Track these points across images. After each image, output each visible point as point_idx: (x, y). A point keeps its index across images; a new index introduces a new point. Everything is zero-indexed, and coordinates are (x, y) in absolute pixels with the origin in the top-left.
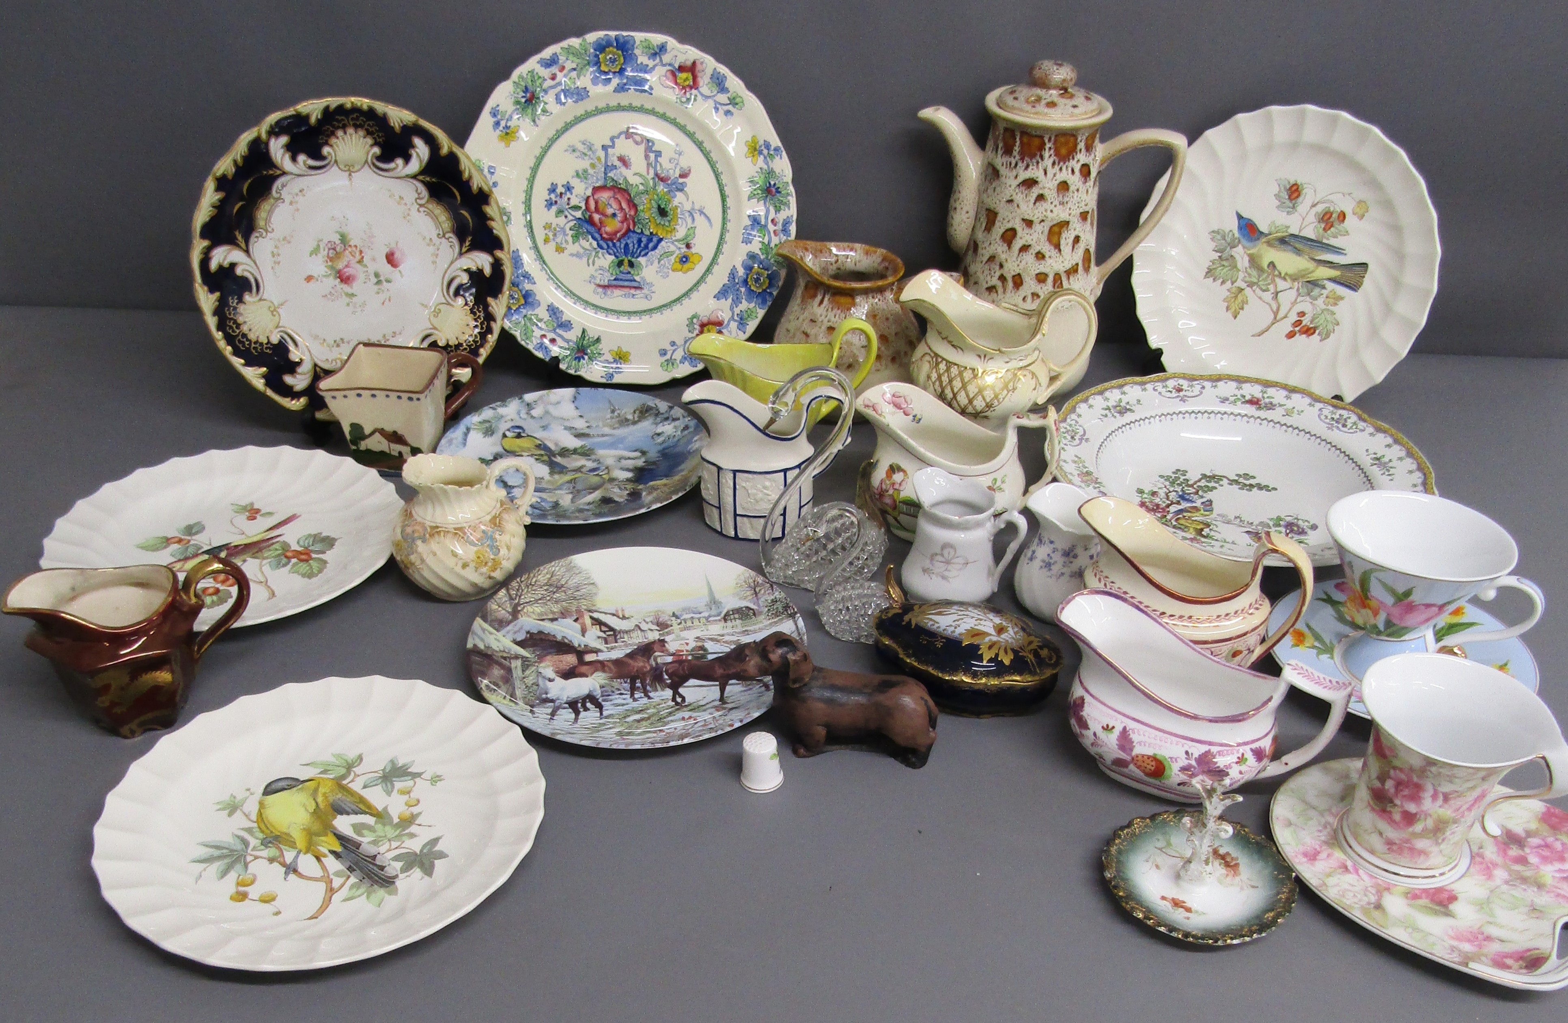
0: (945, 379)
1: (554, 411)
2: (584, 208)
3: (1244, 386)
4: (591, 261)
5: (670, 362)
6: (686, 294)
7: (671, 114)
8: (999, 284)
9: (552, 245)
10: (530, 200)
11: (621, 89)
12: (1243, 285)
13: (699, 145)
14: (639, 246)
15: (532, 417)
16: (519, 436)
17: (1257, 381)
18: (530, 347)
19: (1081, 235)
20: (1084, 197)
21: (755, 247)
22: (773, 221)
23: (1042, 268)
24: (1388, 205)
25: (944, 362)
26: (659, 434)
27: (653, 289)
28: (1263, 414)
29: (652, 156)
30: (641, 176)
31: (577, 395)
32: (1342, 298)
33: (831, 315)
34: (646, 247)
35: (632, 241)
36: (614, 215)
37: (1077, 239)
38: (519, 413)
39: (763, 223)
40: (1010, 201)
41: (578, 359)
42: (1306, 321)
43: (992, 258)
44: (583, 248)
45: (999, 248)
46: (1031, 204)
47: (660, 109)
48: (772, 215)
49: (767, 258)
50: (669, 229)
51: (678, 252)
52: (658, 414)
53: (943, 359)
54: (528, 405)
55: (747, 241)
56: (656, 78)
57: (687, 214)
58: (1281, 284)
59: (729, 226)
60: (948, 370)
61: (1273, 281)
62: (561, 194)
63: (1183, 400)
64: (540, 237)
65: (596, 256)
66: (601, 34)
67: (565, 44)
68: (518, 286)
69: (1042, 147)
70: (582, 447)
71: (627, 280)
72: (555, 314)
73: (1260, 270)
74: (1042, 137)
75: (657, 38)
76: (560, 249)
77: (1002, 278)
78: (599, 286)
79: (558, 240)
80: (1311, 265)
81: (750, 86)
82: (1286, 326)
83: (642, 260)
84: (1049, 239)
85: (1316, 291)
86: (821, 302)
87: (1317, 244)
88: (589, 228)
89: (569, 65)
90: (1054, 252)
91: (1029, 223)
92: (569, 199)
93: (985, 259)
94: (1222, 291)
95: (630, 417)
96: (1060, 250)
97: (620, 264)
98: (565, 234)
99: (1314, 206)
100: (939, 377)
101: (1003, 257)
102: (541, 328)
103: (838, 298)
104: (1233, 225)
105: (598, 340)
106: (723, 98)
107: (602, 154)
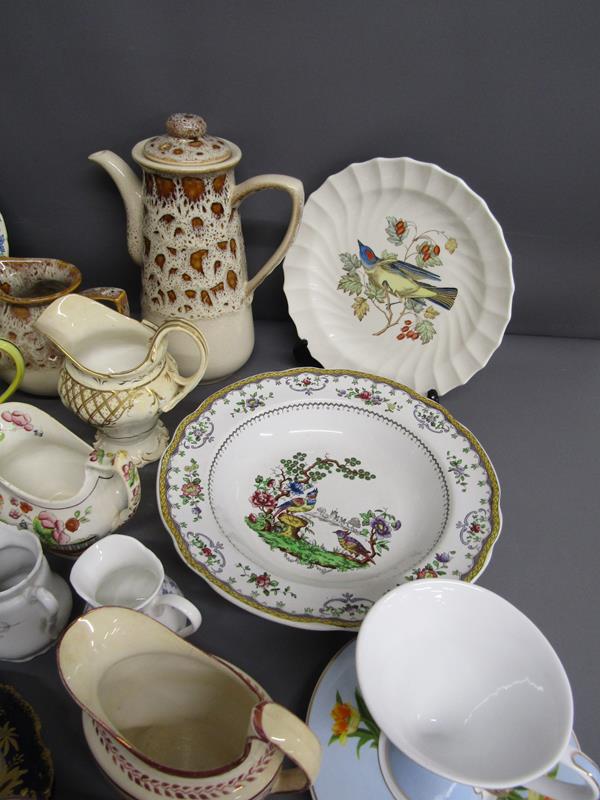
3: (359, 381)
8: (159, 297)
12: (366, 297)
17: (369, 377)
19: (222, 260)
20: (219, 230)
23: (190, 286)
24: (472, 244)
25: (71, 379)
28: (370, 408)
32: (438, 314)
33: (11, 322)
37: (218, 264)
40: (157, 232)
42: (411, 328)
43: (153, 276)
45: (156, 270)
46: (172, 237)
53: (71, 377)
58: (393, 299)
60: (73, 387)
61: (387, 296)
63: (308, 393)
69: (173, 189)
73: (377, 286)
74: (172, 180)
77: (160, 292)
80: (414, 286)
82: (397, 330)
84: (192, 265)
85: (418, 307)
86: (6, 311)
87: (419, 270)
90: (198, 275)
91: (173, 251)
93: (148, 276)
94: (351, 300)
96: (203, 273)
99: (415, 240)
101: (159, 276)
103: (17, 310)
104: (355, 251)
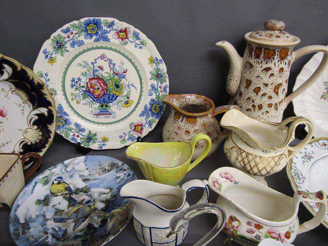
0: (246, 161)
1: (77, 168)
2: (86, 86)
4: (91, 106)
5: (124, 140)
6: (129, 115)
7: (118, 49)
8: (252, 108)
9: (75, 101)
10: (64, 85)
11: (97, 40)
13: (130, 60)
14: (109, 99)
15: (67, 171)
16: (59, 183)
18: (69, 139)
19: (285, 88)
21: (154, 97)
22: (160, 87)
23: (270, 102)
25: (245, 153)
26: (118, 177)
27: (116, 114)
29: (112, 65)
30: (108, 73)
31: (86, 159)
33: (187, 126)
34: (112, 99)
35: (106, 97)
36: (98, 88)
37: (284, 90)
38: (61, 170)
39: (156, 88)
40: (258, 77)
41: (88, 142)
43: (249, 98)
44: (87, 101)
45: (253, 95)
46: (268, 77)
47: (114, 48)
48: (160, 85)
49: (158, 101)
50: (120, 92)
51: (124, 100)
52: (118, 167)
53: (244, 151)
54: (66, 166)
55: (150, 95)
56: (111, 35)
57: (127, 86)
59: (143, 90)
60: (247, 156)
62: (77, 82)
64: (70, 98)
65: (93, 104)
66: (87, 19)
67: (72, 23)
68: (62, 117)
69: (274, 54)
70: (85, 187)
71: (105, 112)
72: (78, 126)
74: (274, 50)
75: (110, 20)
76: (78, 103)
77: (254, 106)
78: (95, 114)
79: (77, 99)
81: (148, 37)
83: (110, 104)
84: (274, 91)
86: (182, 121)
88: (89, 94)
89: (75, 32)
90: (276, 95)
91: (266, 85)
92: (80, 84)
93: (246, 99)
95: (107, 168)
96: (278, 95)
97: (102, 106)
98: (80, 97)
100: (243, 160)
101: (254, 98)
102: (73, 132)
103: (189, 119)
105: (96, 134)
106: (138, 42)
107: (92, 66)
